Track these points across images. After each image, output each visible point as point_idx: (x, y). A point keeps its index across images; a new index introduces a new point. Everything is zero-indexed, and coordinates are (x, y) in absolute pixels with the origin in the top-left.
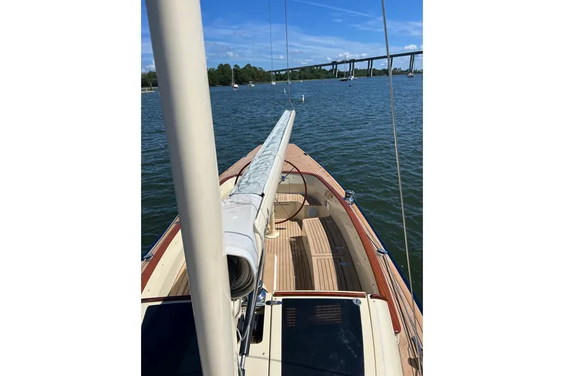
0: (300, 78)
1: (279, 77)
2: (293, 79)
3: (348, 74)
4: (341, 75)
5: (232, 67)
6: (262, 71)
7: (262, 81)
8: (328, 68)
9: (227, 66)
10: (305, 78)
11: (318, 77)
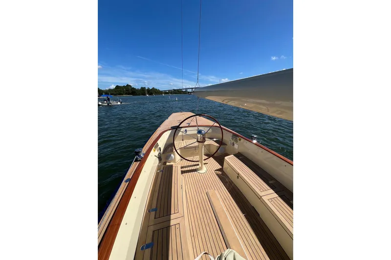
0: (174, 93)
1: (166, 93)
2: (171, 94)
3: (191, 93)
4: (188, 93)
5: (147, 88)
6: (159, 90)
7: (159, 94)
8: (184, 90)
9: (145, 88)
10: (176, 93)
11: (181, 93)
